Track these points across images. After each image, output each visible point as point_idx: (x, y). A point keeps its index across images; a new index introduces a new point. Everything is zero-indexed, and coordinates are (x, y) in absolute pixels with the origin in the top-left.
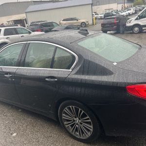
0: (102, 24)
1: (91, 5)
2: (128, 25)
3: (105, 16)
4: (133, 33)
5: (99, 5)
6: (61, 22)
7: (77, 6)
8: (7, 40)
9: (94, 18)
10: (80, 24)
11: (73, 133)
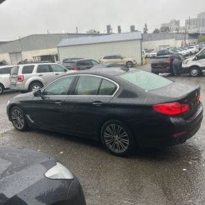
0: (152, 65)
1: (140, 41)
2: (184, 66)
3: (158, 55)
4: (191, 76)
5: (152, 40)
6: (102, 60)
7: (122, 41)
8: (39, 78)
9: (144, 56)
10: (125, 64)
11: (113, 150)
